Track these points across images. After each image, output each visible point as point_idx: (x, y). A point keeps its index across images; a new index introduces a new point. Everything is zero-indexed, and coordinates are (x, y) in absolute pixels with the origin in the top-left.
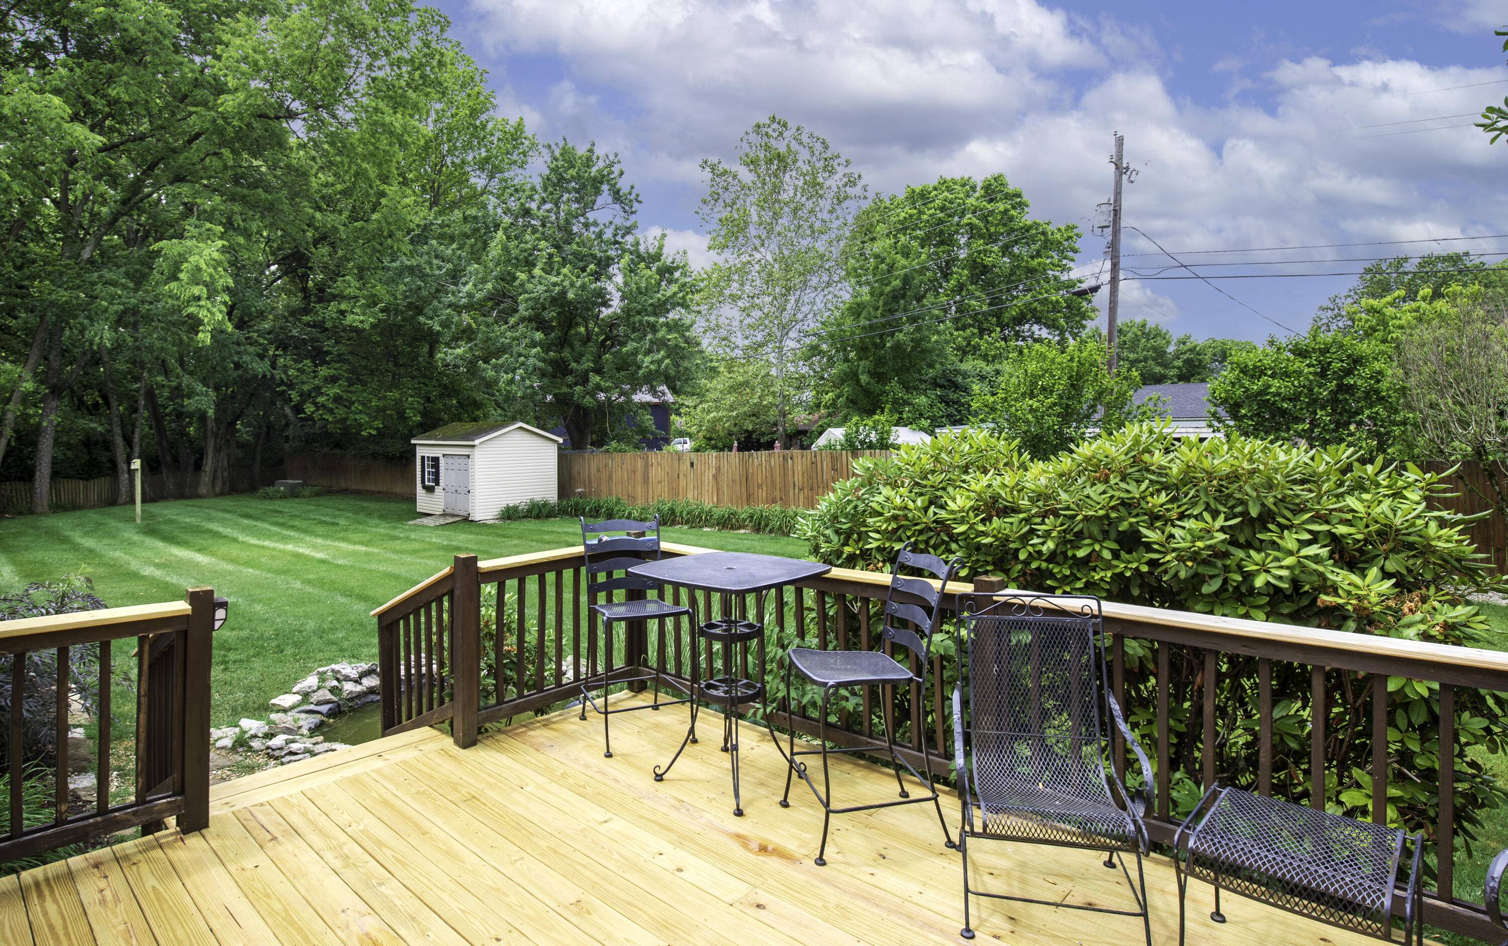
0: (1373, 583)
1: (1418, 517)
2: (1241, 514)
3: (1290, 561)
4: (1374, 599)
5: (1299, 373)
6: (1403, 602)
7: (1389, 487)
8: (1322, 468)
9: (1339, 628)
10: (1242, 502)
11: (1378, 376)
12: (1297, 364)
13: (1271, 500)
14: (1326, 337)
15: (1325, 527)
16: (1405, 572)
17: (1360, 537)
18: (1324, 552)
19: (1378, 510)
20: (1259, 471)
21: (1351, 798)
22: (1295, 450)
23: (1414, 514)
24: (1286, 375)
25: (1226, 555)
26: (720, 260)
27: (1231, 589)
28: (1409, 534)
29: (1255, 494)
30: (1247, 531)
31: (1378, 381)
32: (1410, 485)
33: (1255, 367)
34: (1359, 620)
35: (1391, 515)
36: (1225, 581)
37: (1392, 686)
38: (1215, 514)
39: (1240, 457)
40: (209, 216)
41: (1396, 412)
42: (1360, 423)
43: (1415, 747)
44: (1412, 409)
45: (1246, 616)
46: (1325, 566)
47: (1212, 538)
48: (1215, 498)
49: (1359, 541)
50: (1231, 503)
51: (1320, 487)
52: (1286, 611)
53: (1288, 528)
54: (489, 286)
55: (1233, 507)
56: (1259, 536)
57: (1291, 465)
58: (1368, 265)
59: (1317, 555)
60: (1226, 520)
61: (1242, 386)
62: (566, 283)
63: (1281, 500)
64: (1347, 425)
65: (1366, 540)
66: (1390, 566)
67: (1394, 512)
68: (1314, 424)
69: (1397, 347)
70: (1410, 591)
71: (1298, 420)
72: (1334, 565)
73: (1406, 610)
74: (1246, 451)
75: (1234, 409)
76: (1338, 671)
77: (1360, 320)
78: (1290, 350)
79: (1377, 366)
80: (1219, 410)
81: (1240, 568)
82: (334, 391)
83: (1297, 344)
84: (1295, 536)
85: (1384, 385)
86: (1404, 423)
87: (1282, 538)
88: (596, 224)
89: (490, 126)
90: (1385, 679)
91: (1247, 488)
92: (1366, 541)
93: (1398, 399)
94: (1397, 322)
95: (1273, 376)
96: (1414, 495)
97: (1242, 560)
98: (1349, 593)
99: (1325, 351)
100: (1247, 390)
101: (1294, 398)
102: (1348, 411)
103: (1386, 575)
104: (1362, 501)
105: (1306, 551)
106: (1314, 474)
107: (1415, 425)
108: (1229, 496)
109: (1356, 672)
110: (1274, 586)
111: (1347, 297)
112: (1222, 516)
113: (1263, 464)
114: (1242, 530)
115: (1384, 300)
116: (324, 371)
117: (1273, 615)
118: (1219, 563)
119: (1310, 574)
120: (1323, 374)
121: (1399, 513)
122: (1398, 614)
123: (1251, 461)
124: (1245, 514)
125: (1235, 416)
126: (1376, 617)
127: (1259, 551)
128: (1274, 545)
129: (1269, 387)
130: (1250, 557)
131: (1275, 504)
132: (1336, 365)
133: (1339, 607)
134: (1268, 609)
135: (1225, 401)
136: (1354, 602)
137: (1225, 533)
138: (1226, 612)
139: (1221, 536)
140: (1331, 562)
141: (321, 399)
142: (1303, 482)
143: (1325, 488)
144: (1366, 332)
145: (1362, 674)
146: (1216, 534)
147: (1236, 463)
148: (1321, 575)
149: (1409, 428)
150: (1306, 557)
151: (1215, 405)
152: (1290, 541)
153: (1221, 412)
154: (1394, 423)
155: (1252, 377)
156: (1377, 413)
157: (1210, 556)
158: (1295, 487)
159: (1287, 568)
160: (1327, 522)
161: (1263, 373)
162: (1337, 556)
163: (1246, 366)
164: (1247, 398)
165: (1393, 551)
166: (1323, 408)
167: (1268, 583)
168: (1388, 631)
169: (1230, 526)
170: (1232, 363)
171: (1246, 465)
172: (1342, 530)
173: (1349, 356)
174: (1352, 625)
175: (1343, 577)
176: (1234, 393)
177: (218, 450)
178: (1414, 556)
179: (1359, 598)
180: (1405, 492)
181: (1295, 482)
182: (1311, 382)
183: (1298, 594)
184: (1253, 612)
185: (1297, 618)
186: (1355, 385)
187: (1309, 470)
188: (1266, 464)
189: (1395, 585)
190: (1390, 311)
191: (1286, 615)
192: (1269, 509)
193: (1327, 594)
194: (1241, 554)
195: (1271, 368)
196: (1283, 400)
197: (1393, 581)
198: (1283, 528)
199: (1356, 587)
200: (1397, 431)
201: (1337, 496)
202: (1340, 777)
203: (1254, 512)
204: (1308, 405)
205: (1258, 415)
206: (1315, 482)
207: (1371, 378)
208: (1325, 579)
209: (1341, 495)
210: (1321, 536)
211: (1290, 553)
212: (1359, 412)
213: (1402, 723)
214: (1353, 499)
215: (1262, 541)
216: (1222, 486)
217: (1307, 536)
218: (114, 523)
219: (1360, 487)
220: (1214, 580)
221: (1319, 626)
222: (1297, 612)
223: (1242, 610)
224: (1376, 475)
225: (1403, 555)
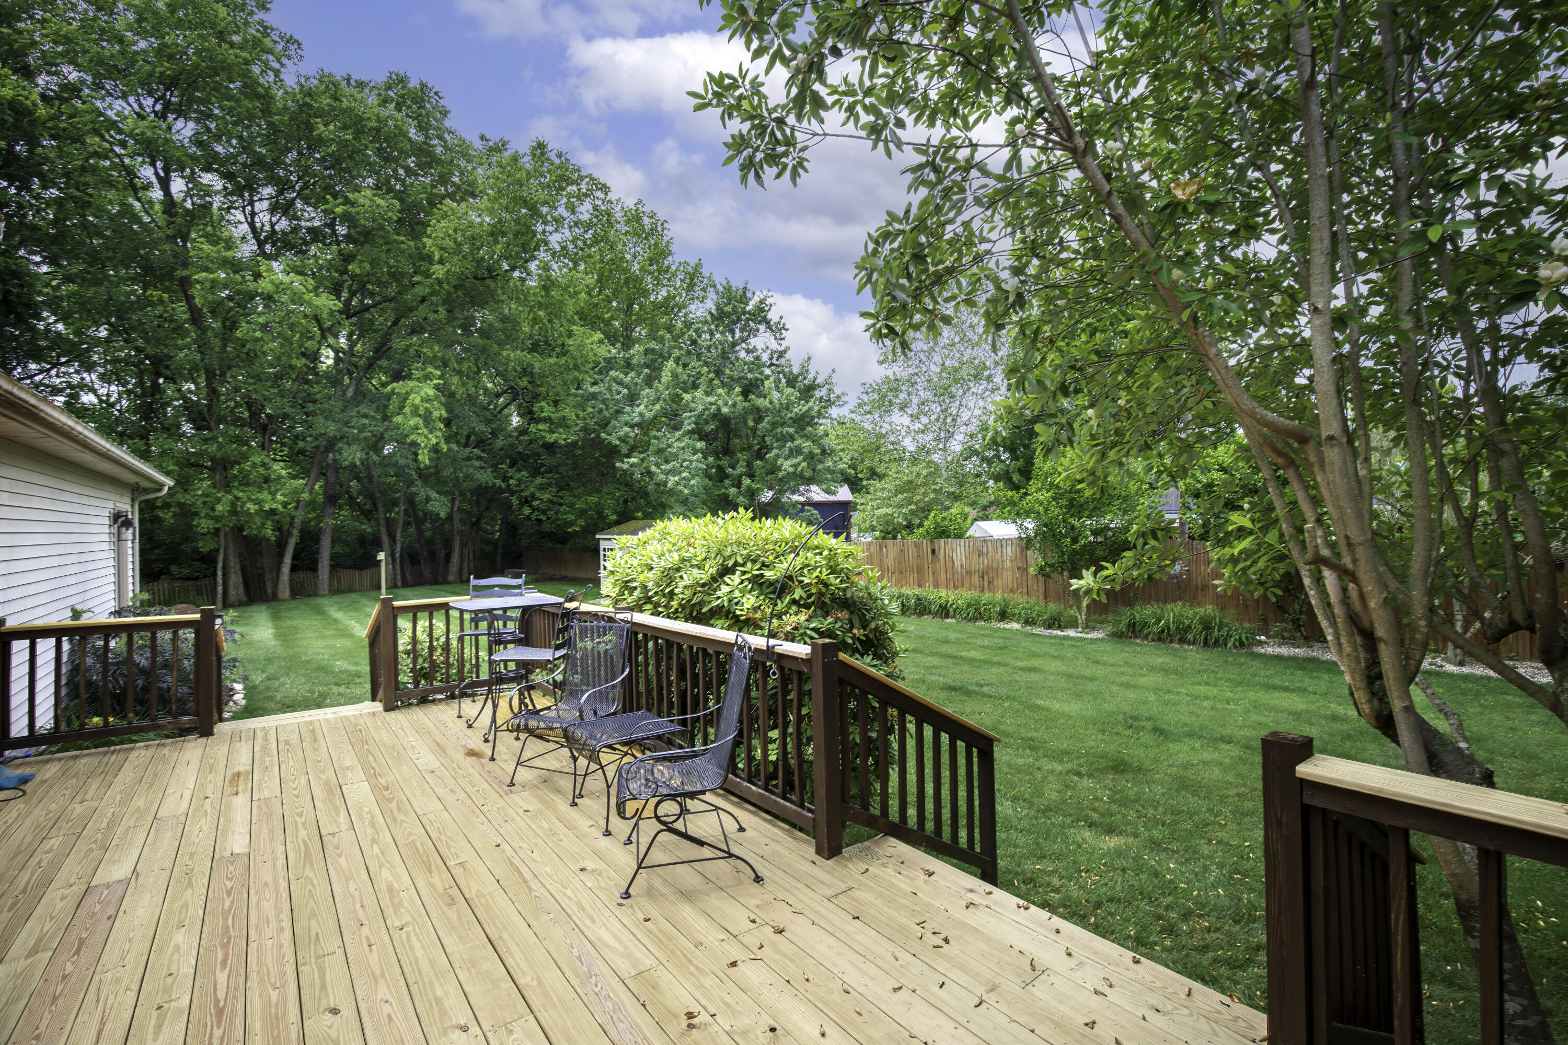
26: (890, 373)
40: (430, 361)
54: (658, 407)
62: (720, 403)
82: (546, 496)
88: (755, 349)
89: (674, 268)
92: (784, 581)
116: (539, 480)
141: (535, 503)
177: (463, 546)
218: (365, 601)
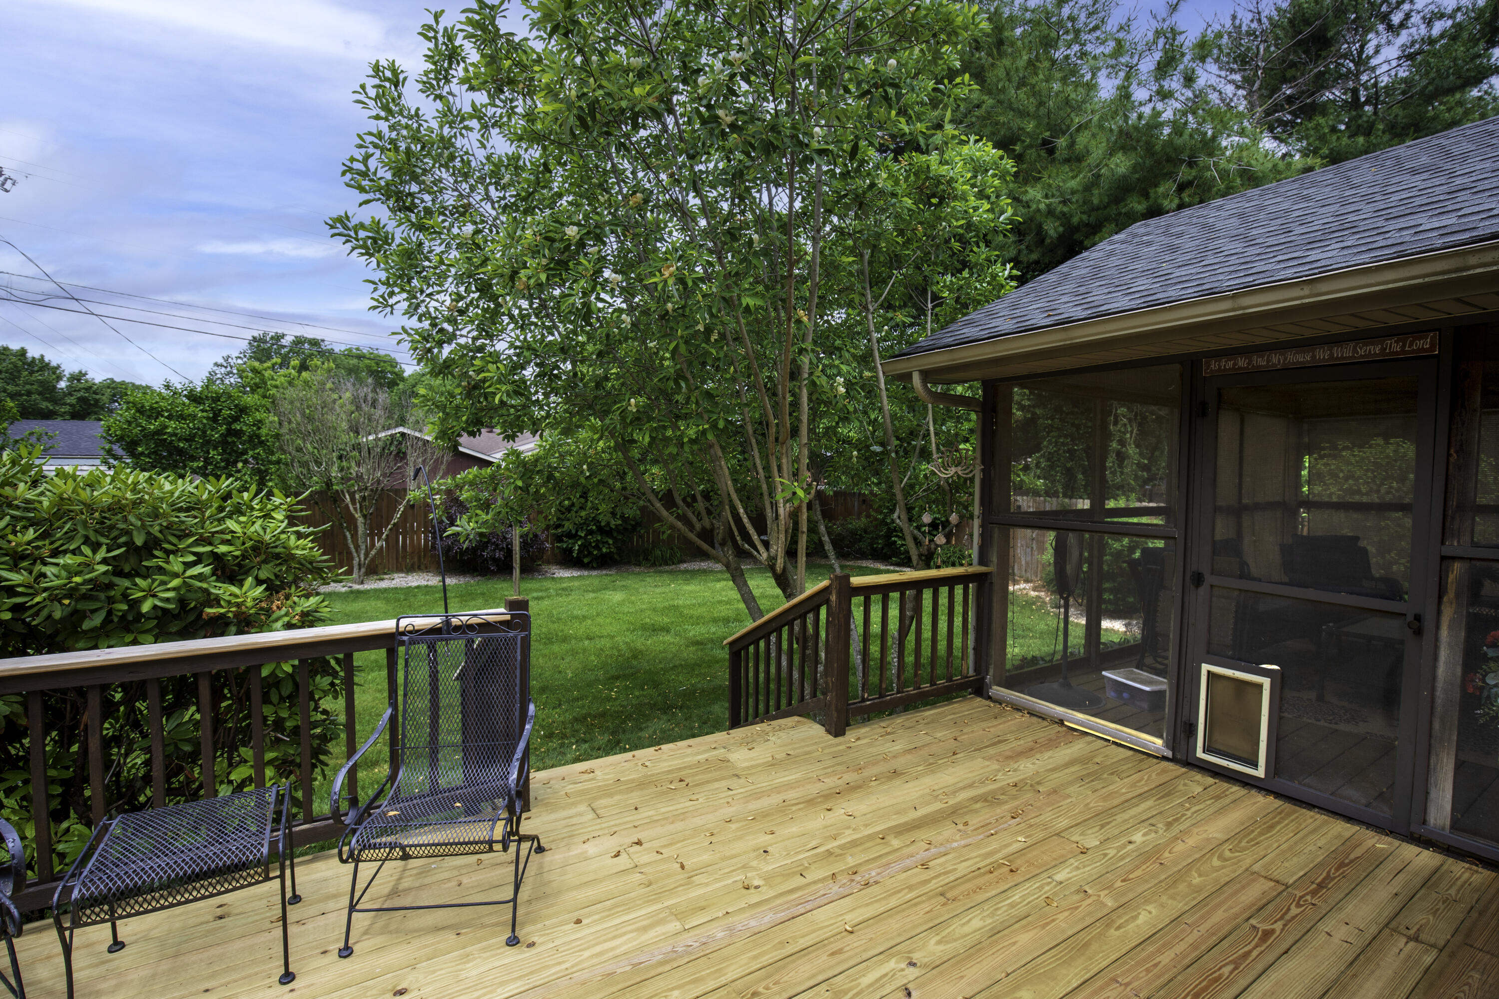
0: (249, 590)
1: (283, 532)
2: (125, 544)
3: (175, 582)
4: (250, 603)
5: (194, 417)
6: (272, 602)
7: (261, 510)
8: (205, 497)
9: (222, 634)
10: (128, 533)
11: (259, 423)
12: (192, 409)
13: (157, 528)
14: (218, 387)
15: (208, 548)
16: (273, 578)
17: (237, 553)
18: (207, 570)
19: (252, 529)
20: (145, 501)
21: (236, 776)
22: (180, 481)
23: (279, 530)
24: (182, 417)
25: (110, 586)
27: (116, 619)
28: (276, 547)
29: (139, 523)
30: (133, 560)
31: (259, 428)
32: (277, 507)
33: (152, 408)
34: (238, 624)
35: (262, 533)
36: (110, 613)
37: (265, 672)
38: (96, 547)
39: (123, 487)
41: (273, 453)
42: (246, 462)
43: (284, 714)
44: (284, 452)
45: (135, 642)
46: (208, 583)
47: (93, 570)
48: (96, 531)
49: (237, 557)
50: (115, 533)
51: (203, 513)
52: (174, 630)
53: (174, 552)
55: (116, 538)
56: (145, 563)
57: (176, 494)
58: (256, 334)
59: (201, 574)
60: (108, 551)
61: (139, 425)
63: (167, 528)
64: (235, 463)
65: (243, 555)
66: (263, 575)
67: (264, 529)
68: (207, 461)
69: (273, 402)
70: (277, 592)
71: (193, 458)
72: (217, 581)
73: (275, 608)
74: (130, 482)
75: (131, 447)
76: (225, 671)
77: (247, 377)
78: (185, 396)
79: (258, 416)
80: (115, 447)
81: (125, 596)
83: (191, 390)
84: (181, 559)
85: (264, 431)
86: (278, 462)
87: (168, 562)
90: (259, 668)
91: (132, 518)
92: (244, 557)
93: (274, 443)
94: (274, 383)
95: (170, 418)
96: (279, 516)
97: (127, 588)
98: (229, 602)
99: (216, 399)
100: (144, 429)
101: (190, 439)
102: (236, 452)
103: (259, 582)
104: (239, 523)
105: (191, 572)
106: (199, 502)
107: (287, 464)
108: (112, 527)
109: (238, 668)
110: (162, 609)
111: (237, 358)
112: (104, 547)
113: (148, 493)
114: (127, 560)
115: (266, 365)
117: (161, 636)
118: (102, 596)
119: (196, 591)
120: (214, 419)
121: (268, 530)
122: (269, 612)
123: (134, 491)
124: (130, 544)
125: (133, 454)
126: (252, 619)
127: (145, 578)
128: (160, 570)
129: (166, 427)
130: (136, 585)
131: (161, 532)
132: (226, 412)
133: (222, 616)
134: (157, 631)
135: (120, 439)
136: (233, 609)
137: (109, 565)
138: (112, 643)
139: (103, 568)
140: (214, 578)
142: (188, 510)
143: (207, 514)
144: (252, 389)
145: (243, 668)
146: (96, 567)
147: (119, 493)
148: (206, 591)
149: (283, 467)
150: (191, 577)
151: (111, 442)
152: (175, 563)
153: (118, 450)
154: (271, 462)
155: (149, 417)
156: (258, 454)
157: (91, 590)
158: (182, 515)
159: (174, 589)
160: (210, 544)
161: (159, 414)
162: (219, 573)
163: (143, 407)
164: (144, 436)
165: (265, 562)
166: (215, 448)
167: (155, 607)
168: (262, 627)
169: (114, 557)
170: (128, 403)
171: (129, 495)
172: (223, 549)
173: (236, 406)
174: (233, 629)
175: (225, 590)
176: (130, 431)
178: (280, 564)
179: (238, 605)
180: (273, 514)
181: (180, 510)
182: (204, 425)
183: (185, 612)
184: (140, 638)
185: (186, 634)
186: (241, 430)
187: (194, 499)
188: (151, 494)
189: (266, 590)
190: (267, 374)
191: (175, 633)
192: (155, 537)
193: (211, 607)
194: (126, 583)
195: (167, 411)
196: (180, 440)
197: (264, 586)
198: (168, 553)
199: (236, 596)
200: (273, 468)
201: (219, 520)
202: (230, 759)
203: (139, 541)
204: (203, 445)
205: (155, 453)
206: (199, 509)
207: (254, 425)
208: (209, 593)
209: (222, 519)
210: (204, 557)
211: (176, 575)
212: (245, 452)
213: (275, 698)
214: (232, 522)
215: (148, 568)
216: (105, 518)
217: (192, 558)
219: (238, 511)
220: (97, 614)
221: (205, 637)
222: (185, 628)
223: (129, 638)
224: (251, 500)
225: (272, 564)
